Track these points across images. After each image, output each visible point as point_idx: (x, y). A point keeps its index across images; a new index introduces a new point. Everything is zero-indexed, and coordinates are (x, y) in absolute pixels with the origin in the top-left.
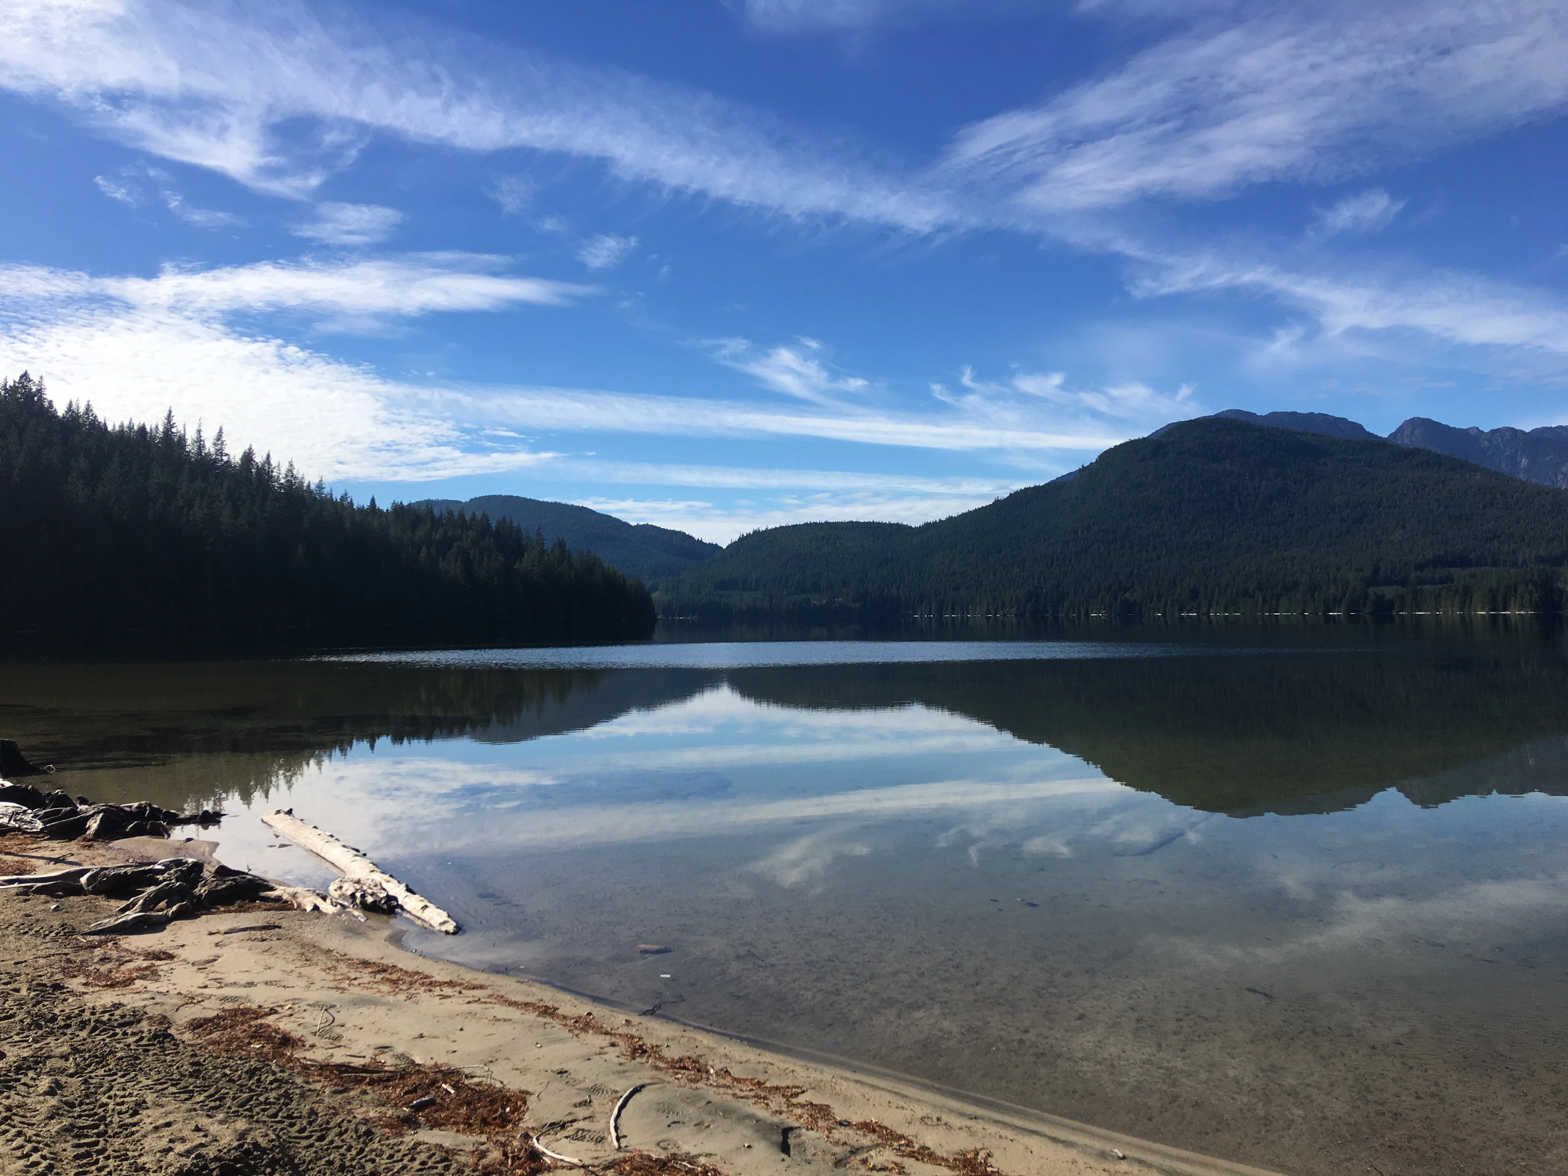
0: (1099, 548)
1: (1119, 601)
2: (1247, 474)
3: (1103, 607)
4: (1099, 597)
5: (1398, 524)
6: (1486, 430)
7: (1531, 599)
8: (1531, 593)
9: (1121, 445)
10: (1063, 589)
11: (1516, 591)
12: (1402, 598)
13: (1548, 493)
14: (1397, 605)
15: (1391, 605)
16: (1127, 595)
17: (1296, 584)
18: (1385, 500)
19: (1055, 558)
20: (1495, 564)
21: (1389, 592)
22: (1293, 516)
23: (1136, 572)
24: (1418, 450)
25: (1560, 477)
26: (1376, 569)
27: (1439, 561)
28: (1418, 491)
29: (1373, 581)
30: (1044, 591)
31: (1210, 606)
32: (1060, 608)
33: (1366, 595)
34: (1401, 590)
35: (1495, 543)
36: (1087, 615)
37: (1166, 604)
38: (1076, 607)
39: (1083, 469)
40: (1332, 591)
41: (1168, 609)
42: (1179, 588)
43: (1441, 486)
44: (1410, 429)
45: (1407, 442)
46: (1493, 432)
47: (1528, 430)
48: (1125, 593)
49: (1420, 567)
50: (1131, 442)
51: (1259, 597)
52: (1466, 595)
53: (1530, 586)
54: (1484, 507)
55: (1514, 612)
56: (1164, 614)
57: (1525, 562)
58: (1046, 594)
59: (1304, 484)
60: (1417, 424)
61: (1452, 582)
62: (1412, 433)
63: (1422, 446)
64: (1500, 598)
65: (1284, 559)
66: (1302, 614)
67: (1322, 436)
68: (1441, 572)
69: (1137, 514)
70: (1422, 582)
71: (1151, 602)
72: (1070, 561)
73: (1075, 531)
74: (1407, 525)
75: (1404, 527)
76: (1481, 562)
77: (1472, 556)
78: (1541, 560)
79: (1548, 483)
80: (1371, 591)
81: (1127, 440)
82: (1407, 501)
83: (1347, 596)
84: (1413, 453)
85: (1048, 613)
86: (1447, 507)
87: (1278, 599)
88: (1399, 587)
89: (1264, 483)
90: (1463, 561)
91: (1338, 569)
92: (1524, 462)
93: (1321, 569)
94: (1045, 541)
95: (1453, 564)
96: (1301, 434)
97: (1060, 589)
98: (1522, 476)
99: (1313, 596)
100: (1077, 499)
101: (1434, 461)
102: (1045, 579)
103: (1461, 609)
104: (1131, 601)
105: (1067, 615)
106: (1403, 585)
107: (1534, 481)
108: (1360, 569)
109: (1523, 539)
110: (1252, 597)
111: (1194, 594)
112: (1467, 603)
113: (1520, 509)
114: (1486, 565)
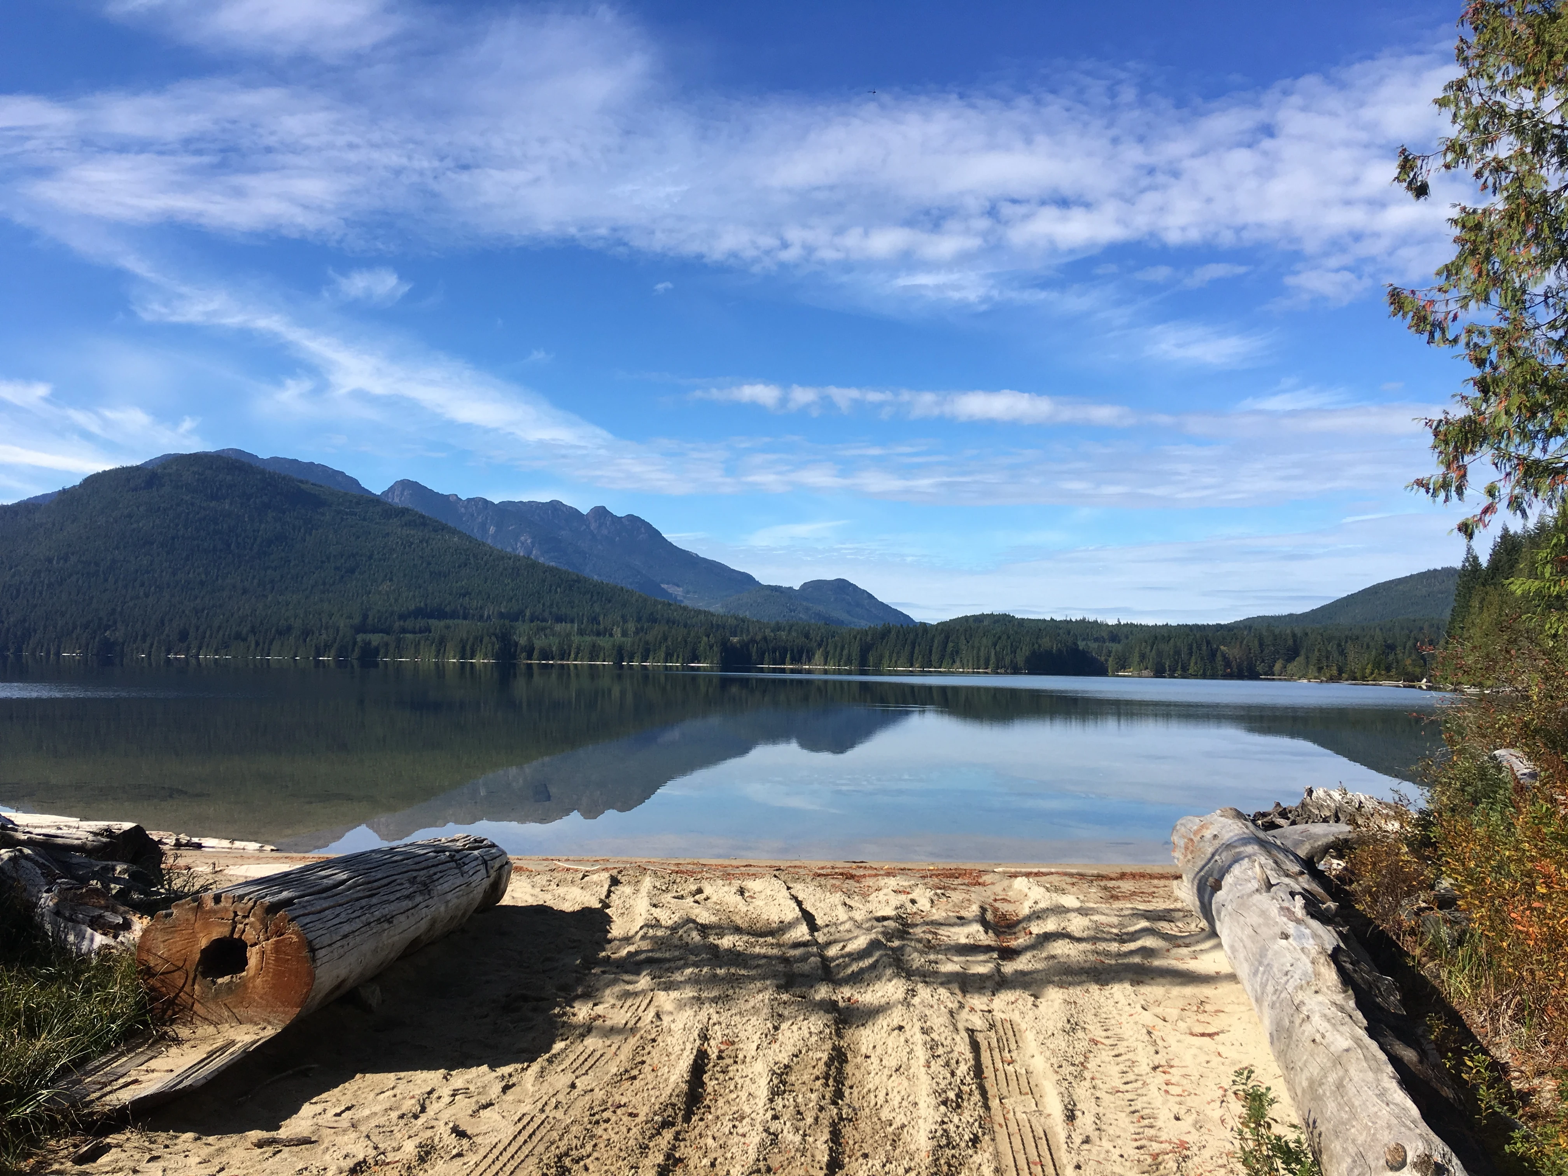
0: (77, 581)
1: (97, 639)
2: (246, 516)
3: (77, 646)
4: (74, 636)
5: (386, 576)
6: (464, 499)
7: (493, 649)
8: (493, 644)
9: (110, 471)
10: (30, 624)
11: (481, 641)
12: (387, 645)
13: (510, 559)
14: (382, 651)
15: (377, 651)
16: (107, 633)
17: (289, 629)
18: (376, 553)
19: (22, 589)
20: (465, 618)
21: (375, 639)
22: (290, 561)
23: (119, 609)
24: (407, 510)
25: (519, 544)
26: (365, 617)
27: (419, 613)
28: (405, 548)
29: (362, 629)
30: (6, 625)
31: (200, 648)
32: (24, 646)
33: (355, 643)
34: (386, 638)
35: (467, 598)
36: (58, 654)
37: (152, 645)
38: (46, 645)
39: (64, 491)
40: (324, 636)
41: (153, 650)
42: (167, 629)
43: (425, 544)
44: (400, 489)
45: (396, 501)
46: (469, 500)
47: (496, 502)
48: (105, 631)
49: (402, 617)
50: (123, 470)
51: (252, 639)
52: (441, 645)
53: (494, 639)
54: (459, 567)
55: (479, 661)
56: (149, 655)
57: (489, 617)
58: (8, 630)
59: (302, 530)
60: (406, 485)
61: (430, 632)
62: (402, 494)
63: (410, 506)
64: (468, 648)
65: (279, 603)
66: (293, 658)
67: (321, 486)
68: (421, 623)
69: (125, 547)
70: (404, 631)
71: (135, 642)
72: (41, 593)
73: (50, 560)
74: (394, 578)
75: (391, 580)
76: (454, 615)
77: (448, 609)
78: (501, 615)
79: (509, 549)
80: (360, 637)
81: (118, 466)
82: (395, 556)
83: (338, 641)
84: (404, 512)
85: (9, 650)
86: (429, 564)
87: (271, 643)
88: (385, 635)
89: (263, 526)
90: (440, 614)
91: (331, 615)
92: (492, 530)
93: (314, 615)
94: (11, 569)
95: (431, 616)
96: (301, 482)
97: (27, 625)
98: (489, 541)
99: (305, 641)
100: (54, 525)
101: (422, 522)
102: (7, 611)
103: (437, 657)
104: (112, 640)
105: (33, 654)
106: (388, 633)
107: (499, 547)
108: (350, 617)
109: (489, 597)
110: (245, 640)
111: (183, 636)
112: (442, 651)
113: (488, 571)
114: (459, 618)
